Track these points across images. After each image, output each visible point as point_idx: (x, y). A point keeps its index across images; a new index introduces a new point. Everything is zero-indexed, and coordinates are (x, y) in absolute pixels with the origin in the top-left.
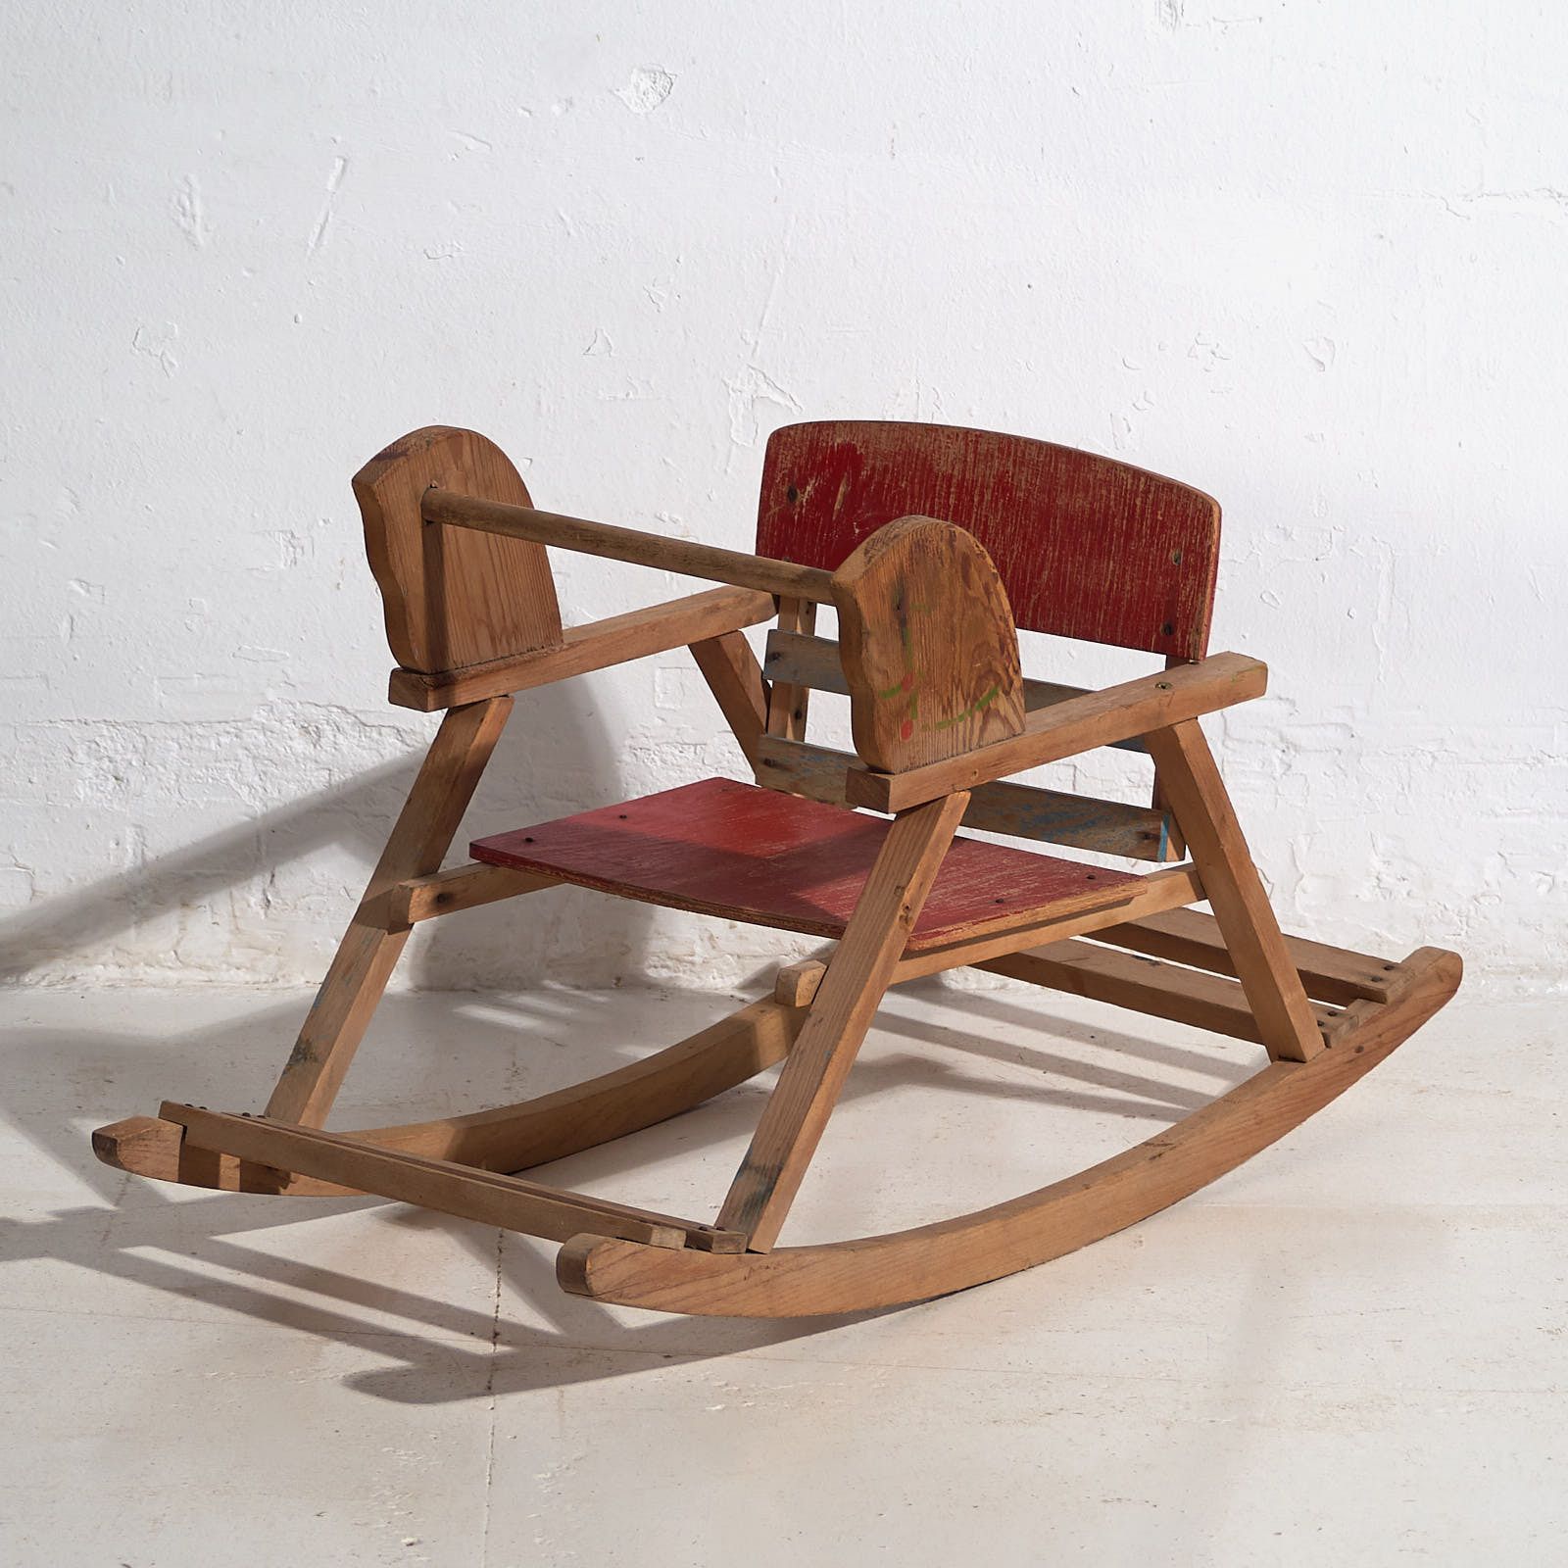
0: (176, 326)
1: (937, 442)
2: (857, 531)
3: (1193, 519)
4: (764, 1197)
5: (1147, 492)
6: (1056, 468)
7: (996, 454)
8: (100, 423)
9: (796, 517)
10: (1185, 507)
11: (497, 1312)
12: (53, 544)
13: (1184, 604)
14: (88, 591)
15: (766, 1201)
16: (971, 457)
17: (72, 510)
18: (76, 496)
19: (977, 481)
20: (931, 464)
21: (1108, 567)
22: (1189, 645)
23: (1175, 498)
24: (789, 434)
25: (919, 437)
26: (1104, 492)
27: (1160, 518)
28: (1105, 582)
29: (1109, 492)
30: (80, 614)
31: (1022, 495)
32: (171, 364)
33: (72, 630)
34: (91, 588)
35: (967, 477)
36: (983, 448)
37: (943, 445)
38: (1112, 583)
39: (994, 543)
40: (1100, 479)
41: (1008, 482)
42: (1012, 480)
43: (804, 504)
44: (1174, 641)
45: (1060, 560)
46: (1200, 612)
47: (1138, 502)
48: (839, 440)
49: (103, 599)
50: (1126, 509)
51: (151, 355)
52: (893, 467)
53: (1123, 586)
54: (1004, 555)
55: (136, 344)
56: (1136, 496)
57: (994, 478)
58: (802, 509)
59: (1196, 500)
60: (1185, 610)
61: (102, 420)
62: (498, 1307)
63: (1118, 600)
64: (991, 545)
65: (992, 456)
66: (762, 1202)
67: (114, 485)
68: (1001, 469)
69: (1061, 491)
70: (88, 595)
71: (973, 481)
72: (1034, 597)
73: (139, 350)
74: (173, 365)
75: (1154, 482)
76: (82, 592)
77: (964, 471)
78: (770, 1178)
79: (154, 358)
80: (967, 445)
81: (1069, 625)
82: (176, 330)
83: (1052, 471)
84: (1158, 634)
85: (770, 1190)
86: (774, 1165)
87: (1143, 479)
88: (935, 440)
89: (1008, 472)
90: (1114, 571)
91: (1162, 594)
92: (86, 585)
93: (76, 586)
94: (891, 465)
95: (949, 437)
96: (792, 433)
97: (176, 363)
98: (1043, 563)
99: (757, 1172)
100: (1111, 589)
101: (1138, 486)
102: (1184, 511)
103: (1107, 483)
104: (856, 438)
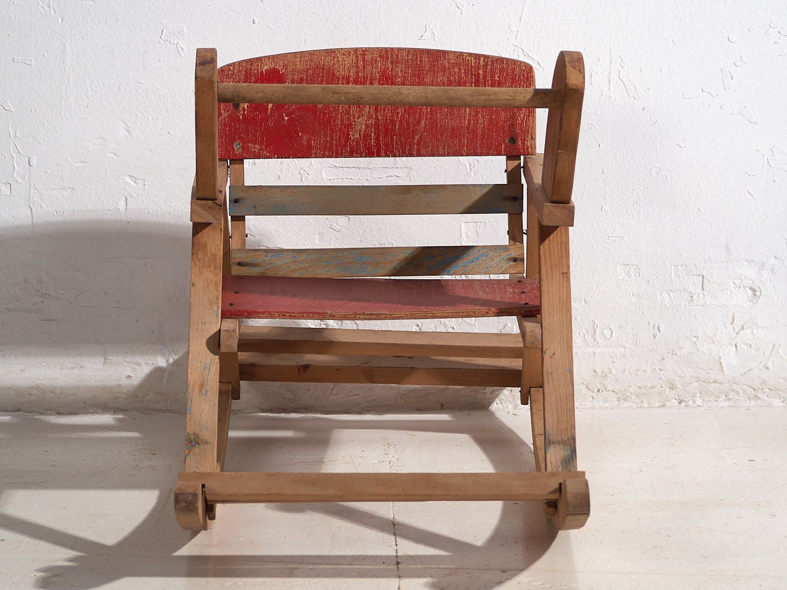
0: (184, 26)
1: (336, 58)
2: (286, 118)
3: (519, 76)
4: (572, 455)
5: (486, 66)
6: (421, 61)
7: (379, 59)
8: (142, 83)
9: (241, 117)
10: (513, 70)
11: (397, 553)
12: (115, 155)
13: (520, 125)
14: (135, 182)
15: (574, 458)
16: (361, 64)
17: (126, 136)
18: (128, 127)
19: (367, 77)
20: (333, 72)
21: (465, 112)
22: (528, 147)
23: (505, 66)
24: (229, 70)
25: (323, 57)
26: (456, 70)
27: (497, 79)
28: (465, 120)
29: (460, 69)
30: (131, 196)
31: (399, 80)
32: (182, 49)
33: (127, 205)
34: (137, 181)
35: (360, 75)
36: (368, 57)
37: (340, 59)
38: (469, 121)
39: (384, 111)
40: (452, 63)
41: (389, 74)
42: (392, 72)
43: (246, 108)
44: (517, 146)
45: (431, 113)
46: (532, 128)
47: (481, 72)
48: (266, 68)
49: (144, 187)
50: (473, 77)
51: (170, 44)
52: (307, 78)
53: (477, 120)
54: (393, 116)
55: (162, 37)
56: (479, 69)
57: (378, 73)
58: (244, 112)
59: (520, 65)
60: (521, 128)
61: (143, 82)
62: (397, 550)
63: (475, 130)
64: (382, 112)
65: (376, 61)
66: (572, 459)
67: (150, 120)
68: (383, 68)
69: (427, 74)
70: (135, 184)
71: (364, 77)
72: (417, 137)
73: (164, 41)
74: (184, 49)
75: (490, 59)
76: (132, 183)
77: (357, 73)
78: (570, 445)
79: (173, 45)
80: (357, 57)
81: (444, 148)
82: (185, 30)
83: (418, 63)
84: (506, 145)
85: (574, 451)
86: (568, 438)
87: (482, 59)
88: (334, 57)
89: (388, 69)
90: (470, 114)
91: (505, 121)
92: (135, 179)
93: (128, 180)
94: (305, 77)
95: (344, 54)
96: (231, 68)
97: (185, 48)
98: (420, 117)
99: (559, 444)
100: (469, 124)
101: (479, 63)
102: (513, 72)
103: (458, 65)
104: (278, 65)
